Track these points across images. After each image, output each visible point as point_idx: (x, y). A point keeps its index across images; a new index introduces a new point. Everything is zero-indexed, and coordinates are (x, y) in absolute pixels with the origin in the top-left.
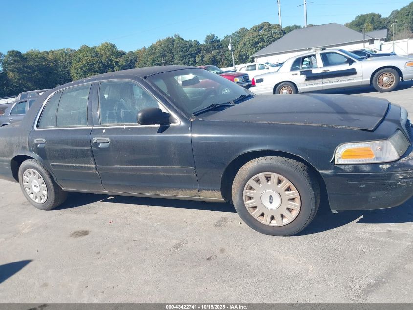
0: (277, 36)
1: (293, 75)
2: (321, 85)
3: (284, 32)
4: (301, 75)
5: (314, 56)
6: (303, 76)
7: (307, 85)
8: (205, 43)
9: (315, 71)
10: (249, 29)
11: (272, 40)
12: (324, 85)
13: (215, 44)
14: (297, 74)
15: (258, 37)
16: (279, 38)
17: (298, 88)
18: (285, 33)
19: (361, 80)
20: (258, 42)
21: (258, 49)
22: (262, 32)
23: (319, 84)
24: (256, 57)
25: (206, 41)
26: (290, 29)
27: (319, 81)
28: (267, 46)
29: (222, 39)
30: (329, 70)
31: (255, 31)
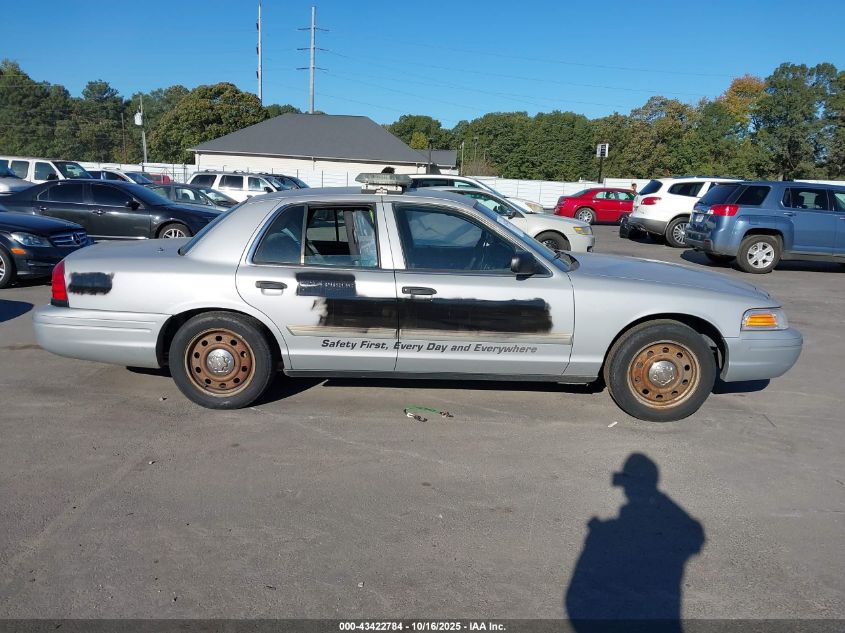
0: (251, 119)
1: (263, 285)
2: (392, 354)
3: (266, 114)
4: (301, 292)
5: (367, 209)
6: (310, 300)
7: (325, 344)
8: (82, 97)
9: (369, 288)
10: (190, 90)
11: (238, 124)
12: (404, 354)
13: (109, 104)
14: (281, 286)
15: (210, 111)
16: (255, 123)
17: (284, 352)
18: (267, 117)
19: (565, 359)
20: (208, 122)
21: (206, 137)
22: (218, 101)
23: (382, 346)
24: (200, 153)
25: (86, 94)
26: (279, 111)
27: (386, 334)
28: (226, 134)
29: (125, 99)
30: (432, 292)
31: (203, 97)
